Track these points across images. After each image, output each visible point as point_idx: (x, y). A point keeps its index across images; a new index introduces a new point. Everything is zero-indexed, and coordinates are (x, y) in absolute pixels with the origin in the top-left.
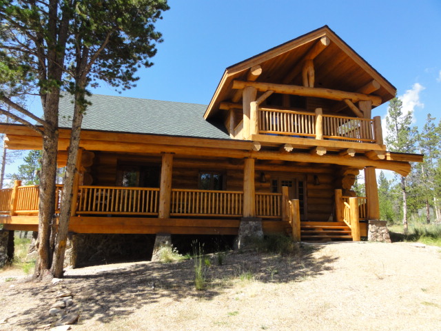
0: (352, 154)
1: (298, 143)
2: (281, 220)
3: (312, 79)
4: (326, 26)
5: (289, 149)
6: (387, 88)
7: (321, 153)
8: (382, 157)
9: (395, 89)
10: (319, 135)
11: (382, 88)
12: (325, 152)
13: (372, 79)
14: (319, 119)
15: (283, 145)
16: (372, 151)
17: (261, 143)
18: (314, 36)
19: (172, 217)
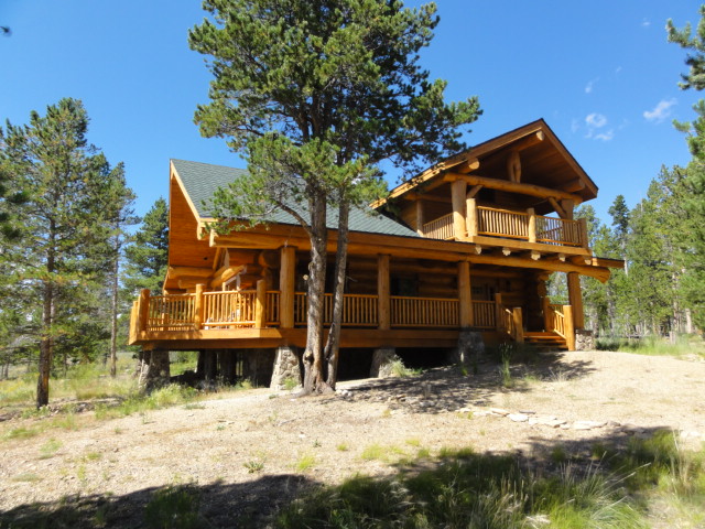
0: (563, 259)
1: (515, 246)
2: (494, 330)
3: (519, 173)
4: (542, 119)
5: (507, 253)
6: (590, 187)
7: (536, 257)
8: (588, 262)
9: (597, 189)
10: (532, 238)
11: (587, 187)
12: (539, 256)
13: (578, 178)
14: (532, 220)
15: (501, 248)
16: (579, 256)
17: (481, 246)
18: (531, 129)
19: (392, 328)
